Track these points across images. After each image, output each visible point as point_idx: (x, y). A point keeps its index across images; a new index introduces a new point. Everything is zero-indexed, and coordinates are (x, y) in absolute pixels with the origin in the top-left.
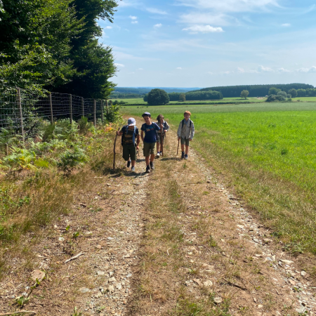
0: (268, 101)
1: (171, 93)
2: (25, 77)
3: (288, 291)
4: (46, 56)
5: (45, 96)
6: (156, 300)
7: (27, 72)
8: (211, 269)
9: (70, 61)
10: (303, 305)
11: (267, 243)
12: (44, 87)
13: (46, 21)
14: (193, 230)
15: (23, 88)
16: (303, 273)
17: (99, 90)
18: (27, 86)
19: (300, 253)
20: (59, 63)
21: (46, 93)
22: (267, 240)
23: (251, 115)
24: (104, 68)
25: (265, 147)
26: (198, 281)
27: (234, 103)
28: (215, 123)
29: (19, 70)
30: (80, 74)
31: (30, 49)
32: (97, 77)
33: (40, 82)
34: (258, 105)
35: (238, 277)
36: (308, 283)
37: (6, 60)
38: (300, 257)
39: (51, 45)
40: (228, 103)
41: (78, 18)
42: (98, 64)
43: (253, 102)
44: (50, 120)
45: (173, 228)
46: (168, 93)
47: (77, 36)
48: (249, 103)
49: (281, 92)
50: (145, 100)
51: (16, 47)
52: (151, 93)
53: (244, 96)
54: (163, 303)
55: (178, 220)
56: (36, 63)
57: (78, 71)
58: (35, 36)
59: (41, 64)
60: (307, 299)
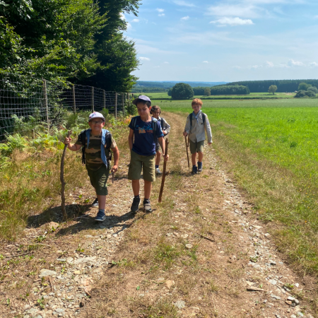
0: (296, 97)
1: (197, 87)
2: (51, 70)
3: (248, 245)
4: (70, 50)
5: (68, 87)
6: (141, 243)
7: (52, 65)
8: (190, 227)
9: (94, 55)
10: (258, 253)
11: (245, 214)
12: (68, 80)
13: (71, 17)
14: (184, 202)
15: (49, 80)
16: (267, 235)
17: (120, 83)
18: (52, 79)
19: (270, 221)
20: (83, 57)
21: (70, 85)
22: (245, 211)
23: (275, 110)
24: (127, 62)
25: (277, 140)
26: (177, 234)
27: (261, 98)
28: (235, 117)
29: (45, 64)
30: (103, 68)
31: (56, 44)
32: (120, 71)
33: (64, 75)
34: (286, 101)
35: (210, 233)
36: (268, 241)
37: (34, 54)
38: (270, 224)
39: (75, 40)
40: (254, 98)
41: (101, 15)
42: (121, 58)
43: (281, 98)
44: (73, 110)
45: (167, 200)
46: (193, 87)
47: (99, 31)
48: (276, 98)
49: (311, 87)
50: (169, 95)
51: (43, 42)
52: (176, 87)
53: (272, 91)
54: (145, 245)
55: (173, 195)
56: (61, 56)
57: (102, 64)
58: (61, 31)
59: (66, 58)
60: (262, 250)
